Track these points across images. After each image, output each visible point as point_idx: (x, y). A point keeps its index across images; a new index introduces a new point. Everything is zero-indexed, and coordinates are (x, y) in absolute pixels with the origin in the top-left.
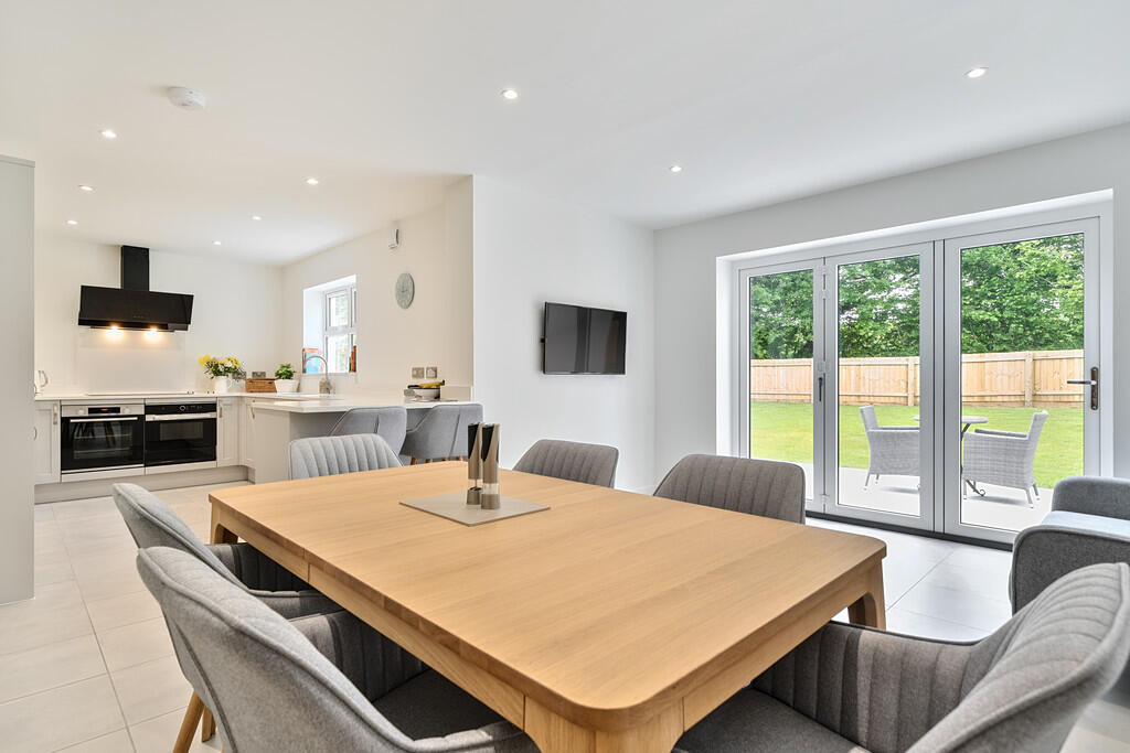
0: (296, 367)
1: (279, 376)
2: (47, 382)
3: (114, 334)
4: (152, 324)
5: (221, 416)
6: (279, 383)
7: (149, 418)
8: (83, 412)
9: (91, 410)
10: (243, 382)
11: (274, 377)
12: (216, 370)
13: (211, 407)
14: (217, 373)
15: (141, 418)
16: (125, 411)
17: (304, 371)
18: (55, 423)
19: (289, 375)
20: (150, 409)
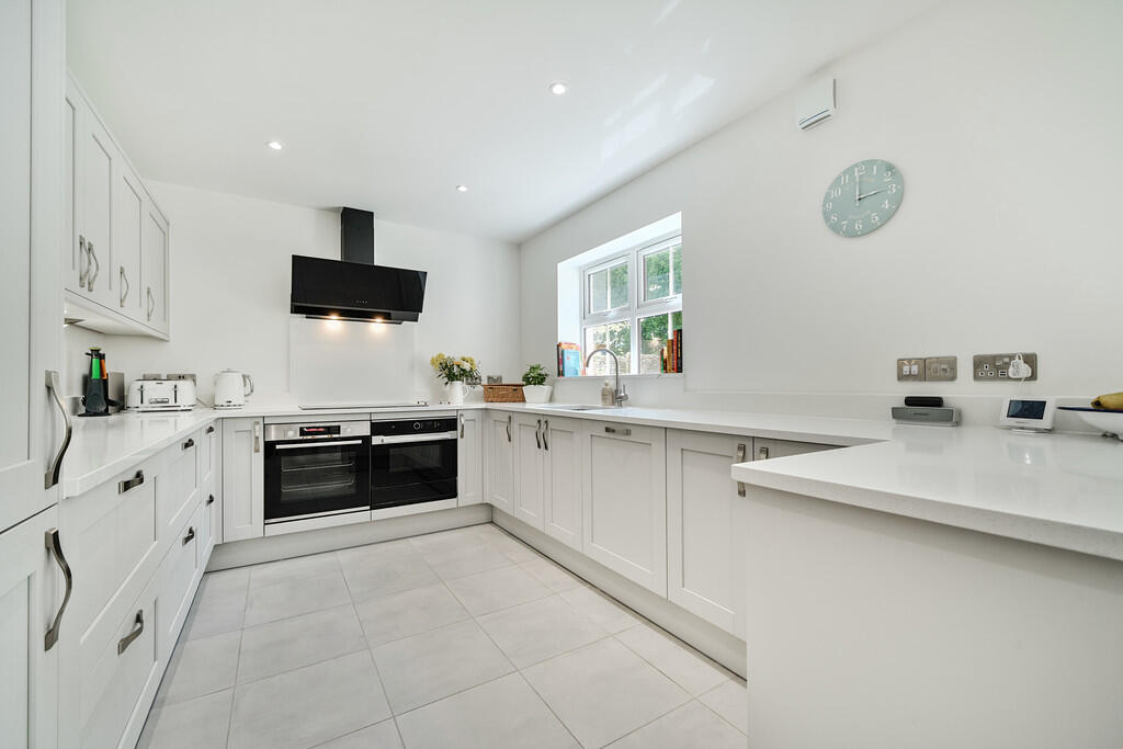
0: (550, 367)
1: (528, 380)
2: (252, 391)
3: (333, 325)
4: (379, 314)
5: (462, 436)
6: (528, 390)
7: (377, 440)
8: (293, 434)
9: (302, 432)
10: (479, 388)
11: (521, 382)
12: (452, 372)
13: (450, 424)
14: (452, 377)
15: (366, 439)
16: (346, 431)
17: (561, 373)
18: (257, 451)
19: (540, 380)
20: (378, 428)
